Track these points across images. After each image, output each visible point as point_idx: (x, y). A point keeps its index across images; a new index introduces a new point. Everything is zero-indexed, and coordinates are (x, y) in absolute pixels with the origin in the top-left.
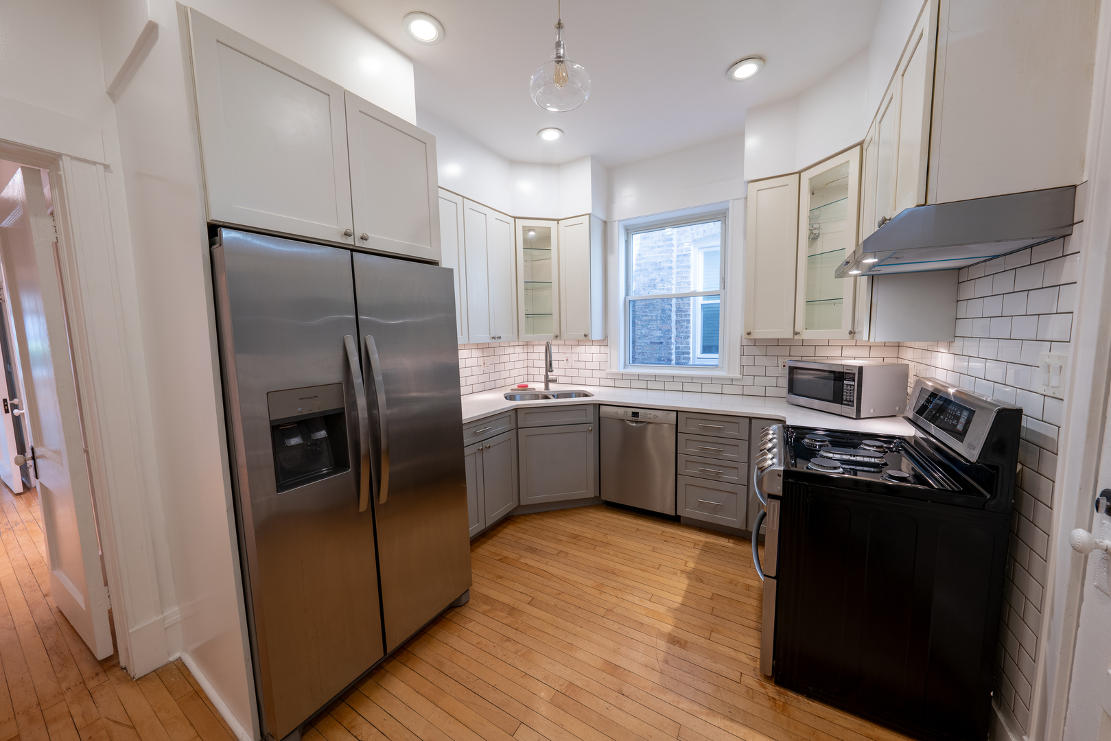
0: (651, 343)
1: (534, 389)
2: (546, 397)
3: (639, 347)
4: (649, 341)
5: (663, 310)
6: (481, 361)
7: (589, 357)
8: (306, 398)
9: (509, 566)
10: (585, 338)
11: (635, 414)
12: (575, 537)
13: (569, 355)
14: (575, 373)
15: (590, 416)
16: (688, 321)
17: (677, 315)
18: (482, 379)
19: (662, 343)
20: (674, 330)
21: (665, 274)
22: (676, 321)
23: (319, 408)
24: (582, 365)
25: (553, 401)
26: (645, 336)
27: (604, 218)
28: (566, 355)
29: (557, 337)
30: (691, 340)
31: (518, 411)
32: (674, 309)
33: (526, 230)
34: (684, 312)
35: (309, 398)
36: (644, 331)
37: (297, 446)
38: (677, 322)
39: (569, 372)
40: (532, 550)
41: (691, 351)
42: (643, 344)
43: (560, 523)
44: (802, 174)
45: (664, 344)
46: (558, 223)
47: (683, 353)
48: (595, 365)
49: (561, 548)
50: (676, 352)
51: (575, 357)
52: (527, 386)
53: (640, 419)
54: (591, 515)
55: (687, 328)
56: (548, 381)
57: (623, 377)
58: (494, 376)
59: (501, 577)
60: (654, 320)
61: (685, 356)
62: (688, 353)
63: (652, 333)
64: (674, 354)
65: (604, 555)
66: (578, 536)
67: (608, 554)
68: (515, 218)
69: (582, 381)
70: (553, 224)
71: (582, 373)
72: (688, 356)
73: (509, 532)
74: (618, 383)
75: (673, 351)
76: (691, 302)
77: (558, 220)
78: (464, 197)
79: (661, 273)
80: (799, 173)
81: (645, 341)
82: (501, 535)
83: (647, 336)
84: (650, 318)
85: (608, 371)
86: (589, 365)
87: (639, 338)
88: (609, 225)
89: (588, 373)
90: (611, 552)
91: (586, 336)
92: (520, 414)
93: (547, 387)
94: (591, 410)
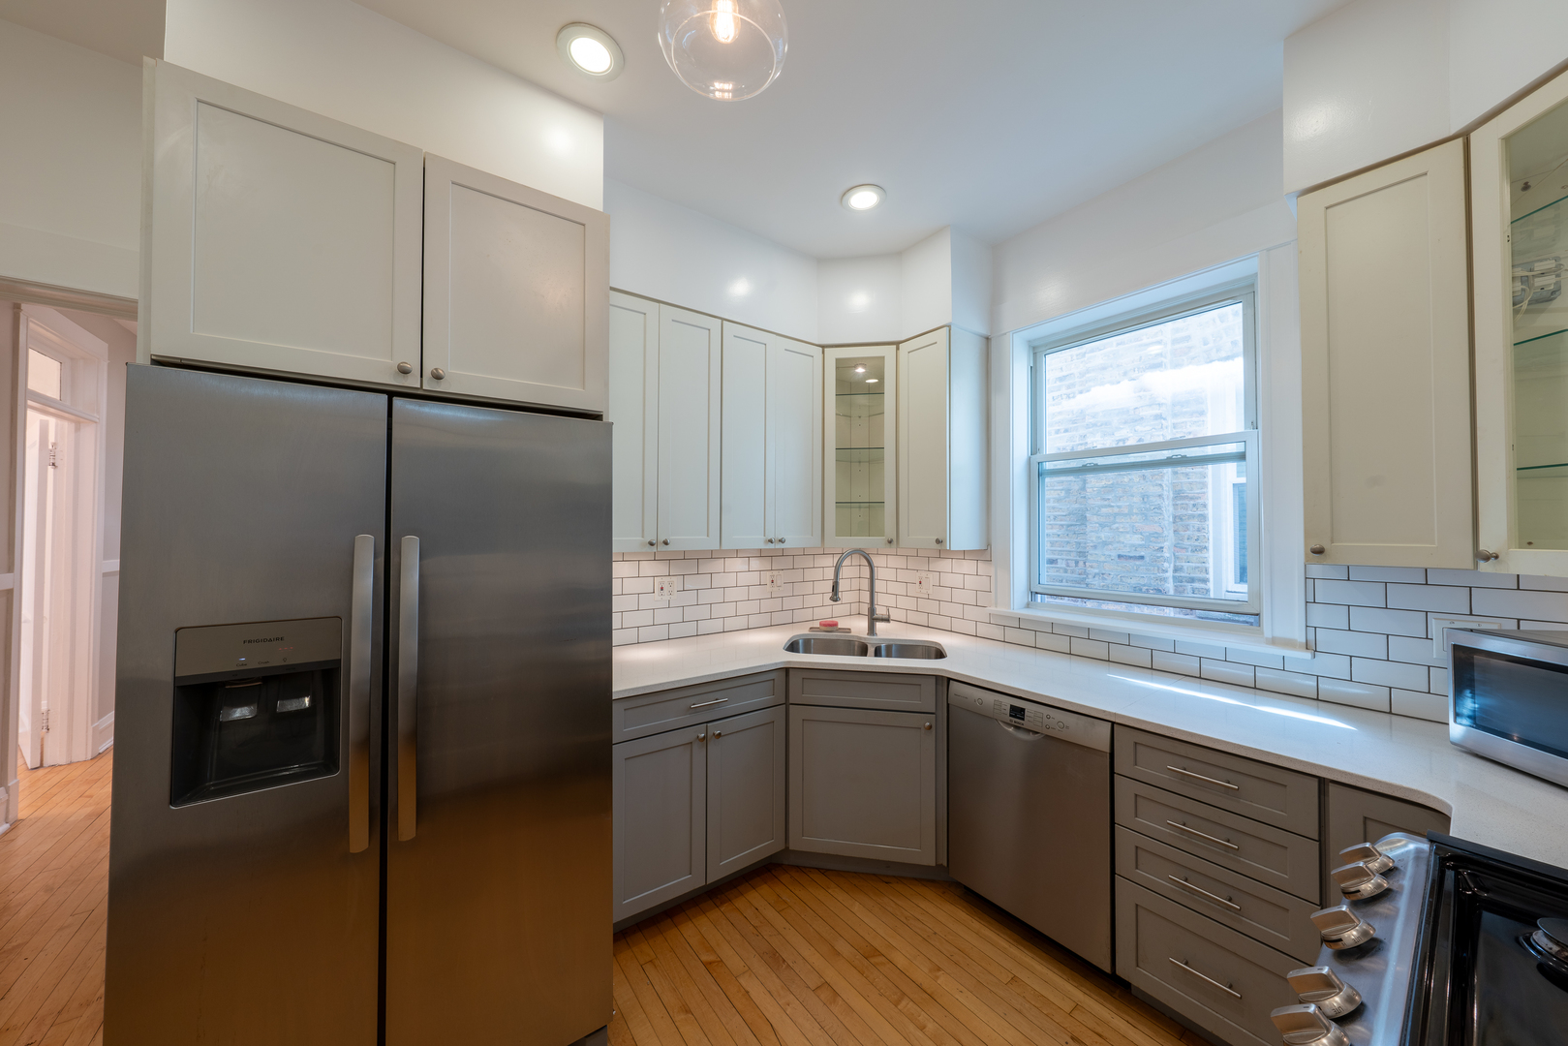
0: (1120, 556)
1: (849, 630)
2: (863, 651)
3: (1094, 564)
4: (1114, 554)
5: (1144, 497)
6: (767, 577)
7: (957, 581)
8: (257, 641)
9: (715, 988)
10: (938, 547)
11: (1017, 712)
12: (870, 953)
13: (924, 574)
14: (933, 607)
15: (927, 700)
16: (1203, 518)
17: (1175, 505)
18: (767, 605)
19: (1142, 557)
20: (1169, 533)
21: (1148, 428)
22: (1175, 517)
23: (285, 660)
24: (945, 594)
25: (869, 661)
26: (1105, 544)
27: (984, 331)
28: (918, 574)
29: (890, 542)
30: (1210, 555)
31: (791, 672)
32: (1168, 493)
33: (842, 366)
34: (1192, 499)
35: (265, 640)
36: (1104, 535)
37: (242, 722)
38: (1177, 519)
39: (924, 605)
40: (775, 960)
41: (1211, 576)
42: (1102, 559)
43: (857, 908)
44: (1474, 136)
45: (1147, 559)
46: (898, 349)
47: (1192, 580)
48: (968, 597)
49: (831, 975)
50: (1174, 577)
51: (933, 578)
52: (836, 624)
53: (1026, 723)
54: (924, 905)
55: (1199, 530)
56: (873, 619)
57: (1020, 623)
58: (789, 603)
59: (688, 1011)
60: (1125, 515)
61: (1197, 585)
62: (1205, 581)
63: (1122, 539)
64: (1171, 580)
65: (912, 1028)
66: (877, 953)
67: (922, 1028)
68: (824, 347)
69: (945, 623)
70: (888, 352)
71: (946, 608)
72: (1202, 586)
73: (758, 900)
74: (1012, 635)
75: (1170, 574)
76: (1209, 480)
77: (897, 344)
78: (723, 319)
79: (1138, 428)
80: (1465, 135)
81: (1107, 553)
82: (740, 903)
83: (1111, 543)
84: (1116, 510)
85: (992, 609)
86: (958, 595)
87: (1095, 547)
88: (993, 343)
89: (956, 610)
90: (931, 1026)
91: (938, 541)
92: (794, 679)
93: (872, 630)
94: (930, 687)
